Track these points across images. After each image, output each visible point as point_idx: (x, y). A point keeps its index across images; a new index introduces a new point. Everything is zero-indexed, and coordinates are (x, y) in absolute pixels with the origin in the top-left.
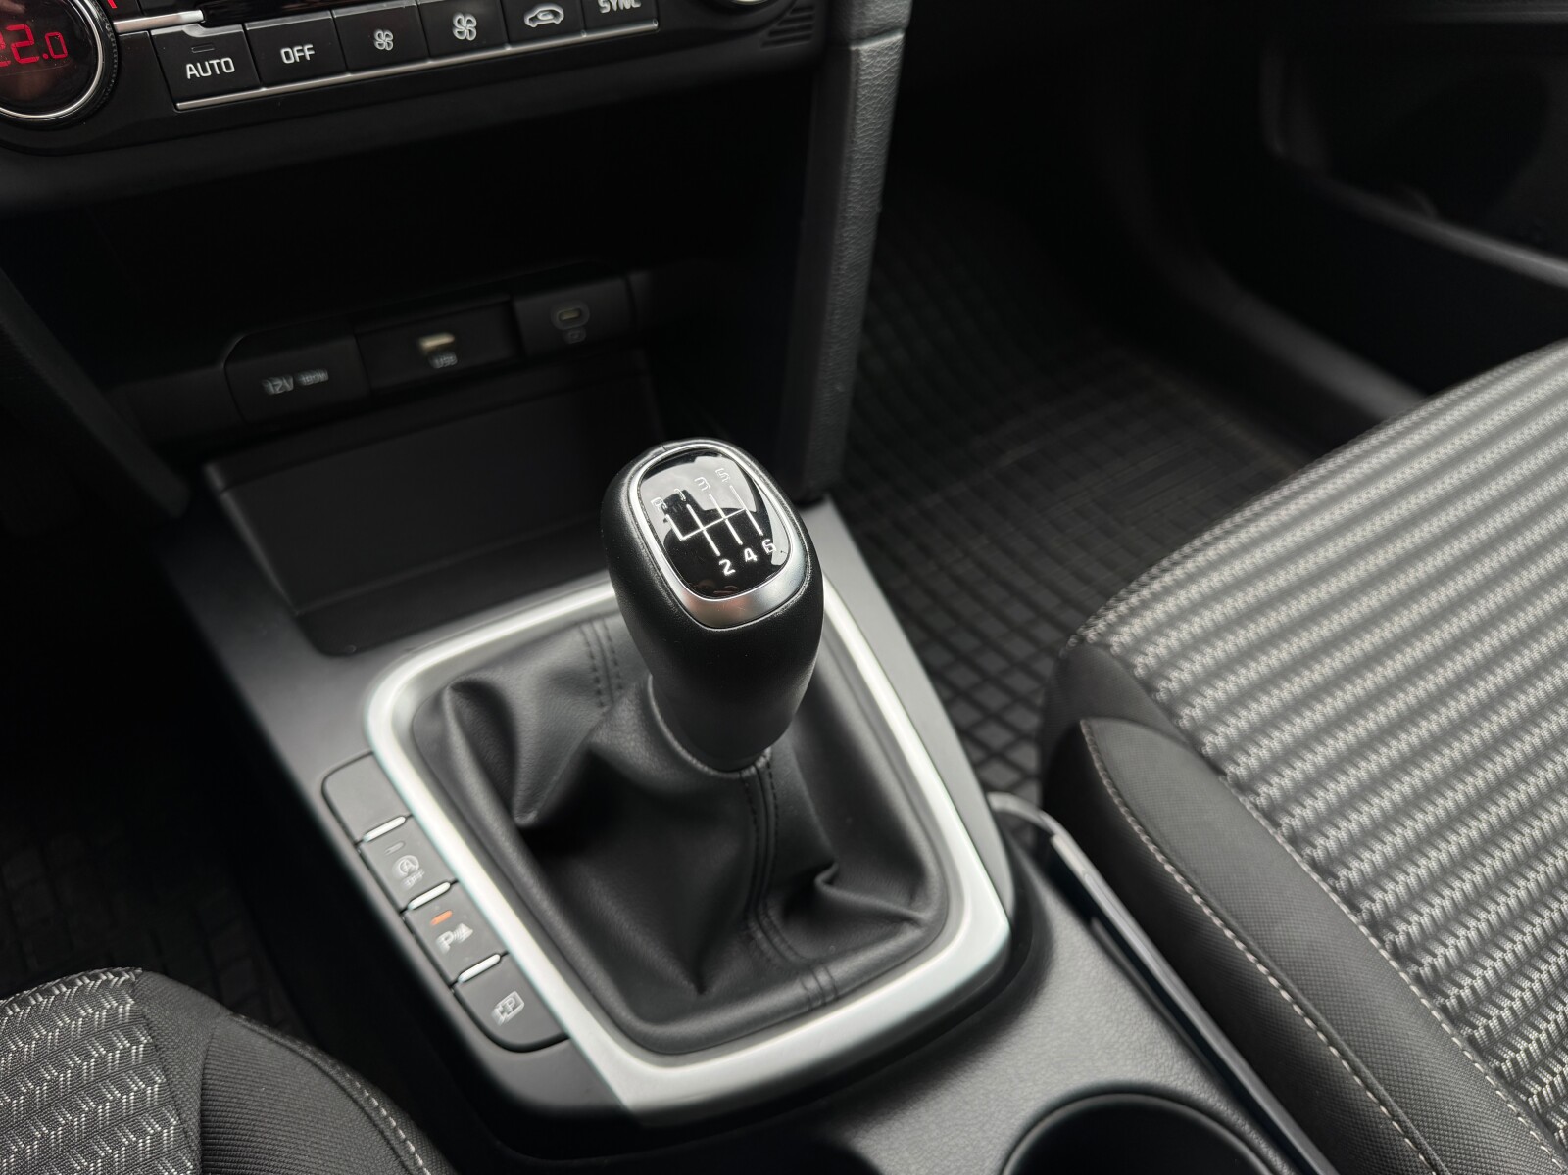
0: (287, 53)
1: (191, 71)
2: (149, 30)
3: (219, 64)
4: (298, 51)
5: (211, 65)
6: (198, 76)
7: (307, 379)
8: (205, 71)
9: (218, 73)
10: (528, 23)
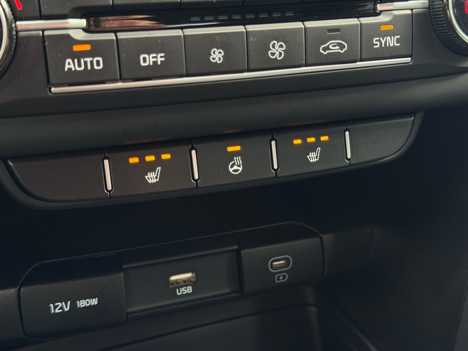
0: (144, 59)
1: (70, 65)
2: (43, 31)
3: (92, 62)
4: (153, 57)
5: (86, 63)
6: (73, 69)
7: (82, 304)
8: (80, 65)
9: (89, 68)
10: (321, 51)
